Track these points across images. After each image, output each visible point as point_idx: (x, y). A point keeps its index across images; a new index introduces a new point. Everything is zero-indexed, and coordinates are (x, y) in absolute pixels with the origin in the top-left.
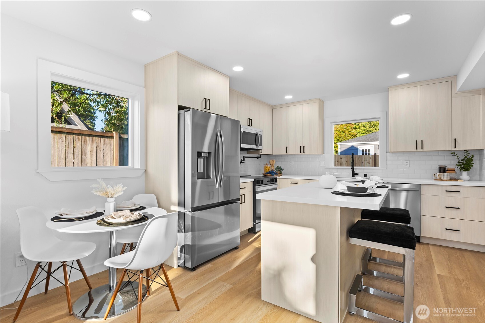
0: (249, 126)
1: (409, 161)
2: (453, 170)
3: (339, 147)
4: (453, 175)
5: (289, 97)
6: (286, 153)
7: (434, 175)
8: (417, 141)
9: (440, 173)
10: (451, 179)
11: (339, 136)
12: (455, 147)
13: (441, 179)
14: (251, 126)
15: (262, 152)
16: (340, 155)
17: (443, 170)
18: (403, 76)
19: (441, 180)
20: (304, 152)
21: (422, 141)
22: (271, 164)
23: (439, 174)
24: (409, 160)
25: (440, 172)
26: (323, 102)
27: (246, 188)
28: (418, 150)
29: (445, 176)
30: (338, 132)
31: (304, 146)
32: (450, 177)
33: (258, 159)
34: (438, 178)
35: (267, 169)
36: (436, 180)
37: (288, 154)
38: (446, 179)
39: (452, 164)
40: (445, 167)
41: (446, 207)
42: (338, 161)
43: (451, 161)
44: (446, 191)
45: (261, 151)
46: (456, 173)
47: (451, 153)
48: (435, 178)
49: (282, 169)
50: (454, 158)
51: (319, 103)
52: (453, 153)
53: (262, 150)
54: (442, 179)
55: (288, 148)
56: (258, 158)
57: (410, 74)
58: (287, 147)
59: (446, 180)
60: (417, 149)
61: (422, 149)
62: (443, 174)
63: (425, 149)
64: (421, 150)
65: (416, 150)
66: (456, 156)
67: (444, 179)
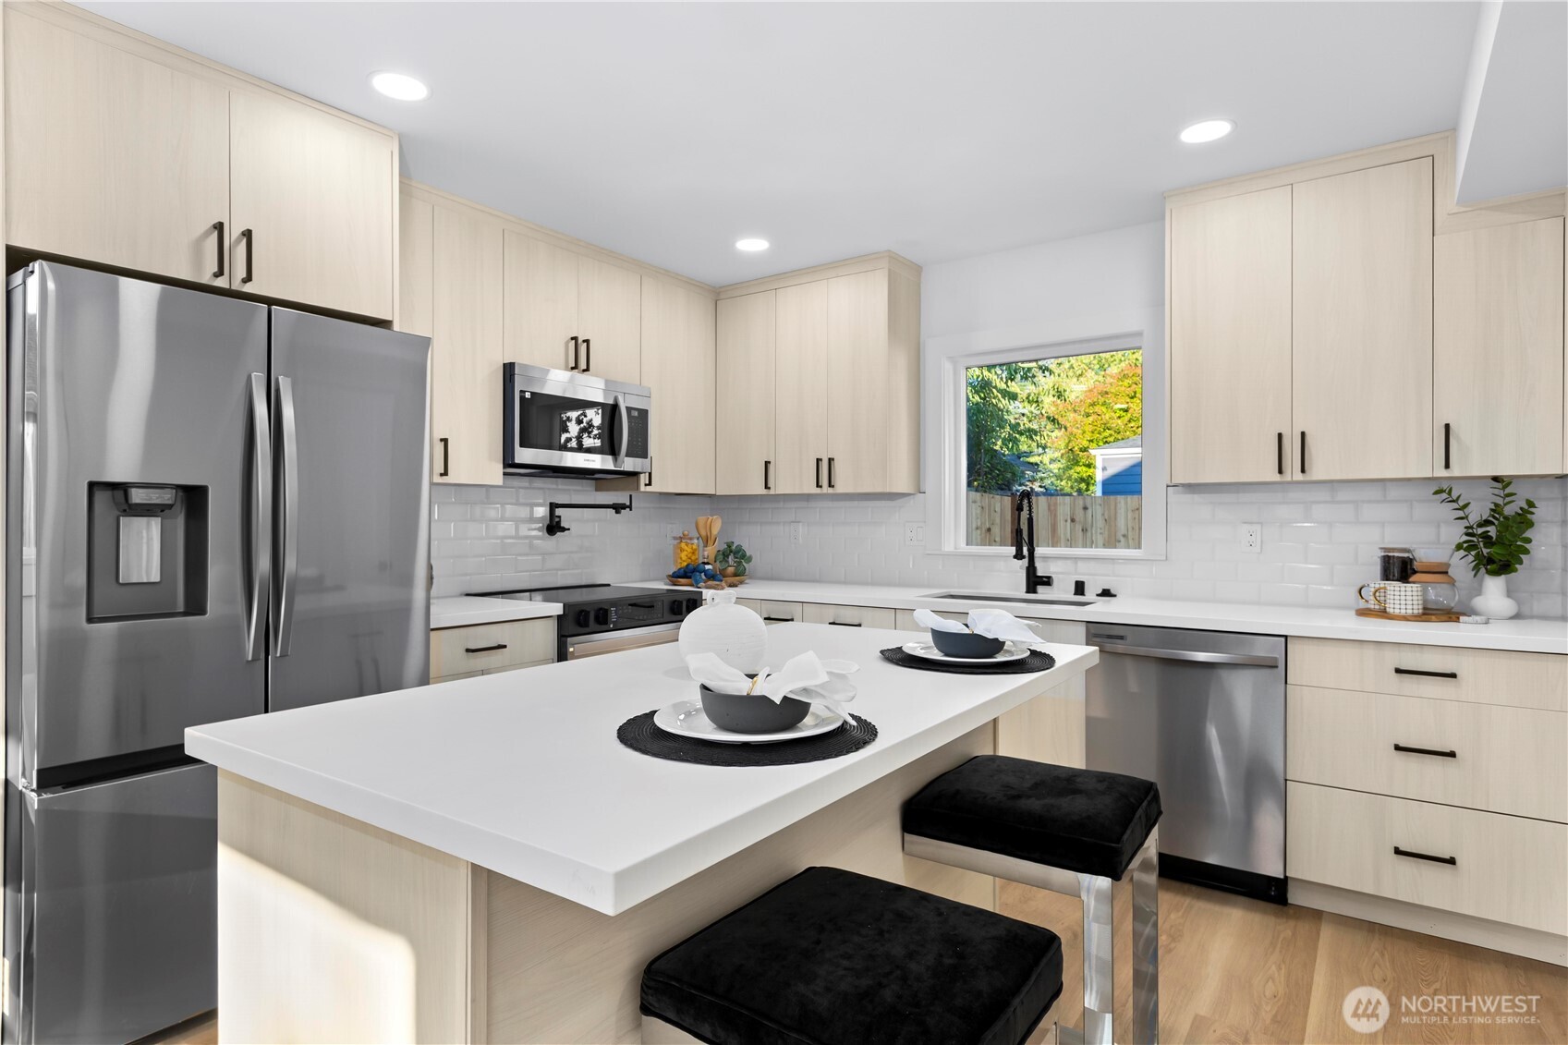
0: (573, 368)
1: (1258, 527)
2: (1441, 571)
3: (1099, 464)
4: (1438, 594)
5: (753, 245)
6: (761, 490)
7: (1355, 590)
8: (1280, 436)
9: (1383, 584)
10: (1429, 613)
11: (1108, 425)
12: (1447, 466)
13: (1384, 611)
14: (584, 371)
15: (650, 484)
16: (1104, 493)
17: (1400, 568)
18: (1205, 132)
19: (1383, 614)
20: (830, 485)
21: (1303, 434)
22: (703, 533)
23: (1377, 586)
24: (1261, 523)
25: (1387, 575)
26: (917, 269)
27: (505, 647)
28: (1287, 477)
29: (1404, 596)
30: (1104, 410)
31: (831, 460)
32: (1425, 601)
33: (617, 512)
34: (1372, 605)
35: (683, 555)
36: (1363, 613)
37: (772, 492)
38: (1403, 611)
39: (1441, 541)
40: (1406, 555)
41: (1398, 748)
42: (1073, 520)
43: (1439, 526)
44: (1398, 671)
45: (644, 479)
46: (1452, 582)
47: (1436, 493)
48: (1362, 604)
49: (744, 556)
50: (1447, 511)
51: (889, 270)
52: (1443, 491)
53: (650, 474)
54: (1390, 610)
55: (771, 467)
56: (618, 508)
57: (1235, 123)
58: (767, 463)
59: (1405, 618)
60: (1280, 471)
61: (1303, 471)
62: (1394, 587)
63: (1318, 471)
64: (1298, 476)
65: (1277, 477)
66: (1455, 505)
67: (1397, 611)
